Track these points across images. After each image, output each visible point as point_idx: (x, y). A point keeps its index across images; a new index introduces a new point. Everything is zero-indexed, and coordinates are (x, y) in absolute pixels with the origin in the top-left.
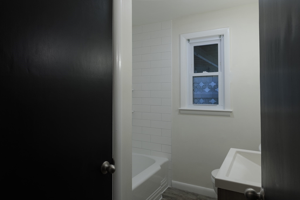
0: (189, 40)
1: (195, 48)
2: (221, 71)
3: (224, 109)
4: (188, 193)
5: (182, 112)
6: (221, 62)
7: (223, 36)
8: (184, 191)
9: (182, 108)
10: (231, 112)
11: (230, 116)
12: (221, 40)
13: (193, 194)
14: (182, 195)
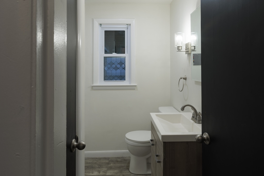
0: (101, 25)
1: (106, 32)
2: (128, 53)
3: (130, 84)
4: (100, 159)
5: (94, 88)
6: (127, 46)
7: (130, 25)
8: (96, 158)
9: (94, 85)
10: (136, 86)
11: (135, 89)
12: (128, 28)
13: (105, 158)
14: (96, 162)
